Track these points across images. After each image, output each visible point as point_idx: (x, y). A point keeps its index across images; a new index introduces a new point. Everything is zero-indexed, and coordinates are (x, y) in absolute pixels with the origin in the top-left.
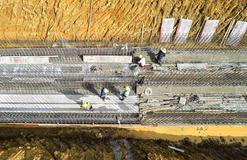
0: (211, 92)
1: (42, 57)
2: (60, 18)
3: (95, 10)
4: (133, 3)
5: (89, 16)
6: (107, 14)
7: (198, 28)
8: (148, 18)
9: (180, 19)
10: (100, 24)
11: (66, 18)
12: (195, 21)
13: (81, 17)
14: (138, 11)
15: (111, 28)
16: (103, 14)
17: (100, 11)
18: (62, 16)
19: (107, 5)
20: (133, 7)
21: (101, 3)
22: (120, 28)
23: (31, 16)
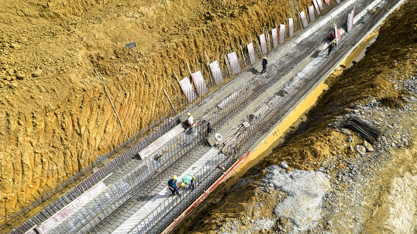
0: (257, 106)
1: (94, 188)
2: (87, 136)
3: (119, 107)
4: (148, 83)
5: (116, 117)
6: (131, 104)
7: (208, 75)
8: (167, 88)
9: (191, 76)
10: (131, 118)
11: (93, 133)
12: (201, 71)
13: (109, 122)
14: (155, 87)
15: (143, 115)
16: (128, 107)
17: (124, 106)
18: (89, 133)
19: (127, 96)
20: (150, 86)
21: (120, 99)
22: (150, 111)
23: (51, 155)
